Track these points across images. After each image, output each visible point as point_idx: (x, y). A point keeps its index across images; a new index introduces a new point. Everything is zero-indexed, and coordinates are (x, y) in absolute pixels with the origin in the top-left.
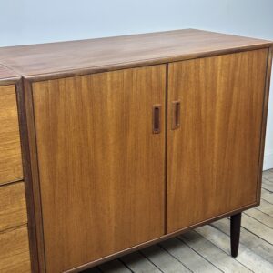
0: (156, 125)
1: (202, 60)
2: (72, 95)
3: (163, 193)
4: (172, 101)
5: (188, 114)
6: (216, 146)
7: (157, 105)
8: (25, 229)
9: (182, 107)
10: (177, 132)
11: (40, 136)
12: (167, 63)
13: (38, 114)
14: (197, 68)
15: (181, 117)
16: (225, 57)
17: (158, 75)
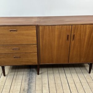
0: (68, 39)
1: (82, 25)
2: (48, 30)
3: (68, 54)
4: (72, 34)
5: (77, 37)
6: (85, 46)
7: (68, 34)
8: (36, 54)
9: (75, 36)
10: (73, 41)
11: (40, 37)
12: (72, 25)
13: (40, 32)
14: (81, 27)
15: (75, 38)
16: (90, 25)
17: (69, 27)
